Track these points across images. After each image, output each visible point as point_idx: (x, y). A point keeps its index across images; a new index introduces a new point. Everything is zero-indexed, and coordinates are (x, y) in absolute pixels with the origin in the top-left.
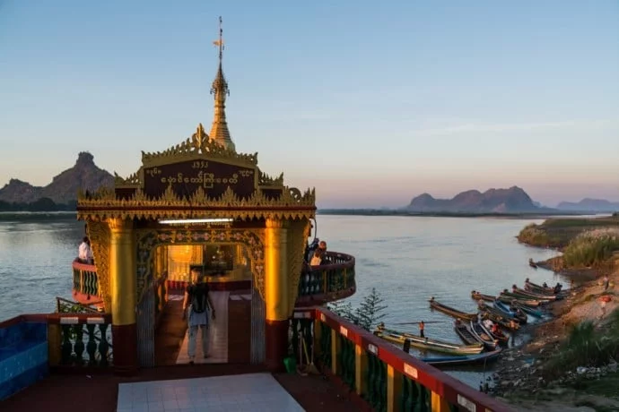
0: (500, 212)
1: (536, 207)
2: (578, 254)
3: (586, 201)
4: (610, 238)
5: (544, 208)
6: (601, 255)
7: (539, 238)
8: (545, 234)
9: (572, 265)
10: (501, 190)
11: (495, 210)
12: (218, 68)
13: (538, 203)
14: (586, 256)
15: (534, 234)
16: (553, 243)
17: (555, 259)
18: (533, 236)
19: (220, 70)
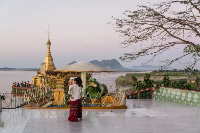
1: (122, 68)
5: (127, 69)
7: (124, 81)
10: (108, 60)
12: (48, 38)
13: (124, 66)
15: (122, 80)
16: (129, 83)
17: (129, 89)
18: (121, 81)
19: (49, 39)
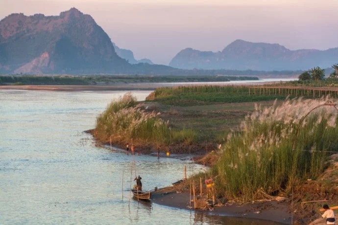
0: (39, 74)
1: (125, 62)
2: (250, 165)
3: (238, 47)
4: (324, 123)
6: (305, 165)
7: (147, 130)
8: (159, 123)
9: (239, 193)
11: (26, 69)
13: (130, 53)
14: (271, 168)
18: (131, 128)
